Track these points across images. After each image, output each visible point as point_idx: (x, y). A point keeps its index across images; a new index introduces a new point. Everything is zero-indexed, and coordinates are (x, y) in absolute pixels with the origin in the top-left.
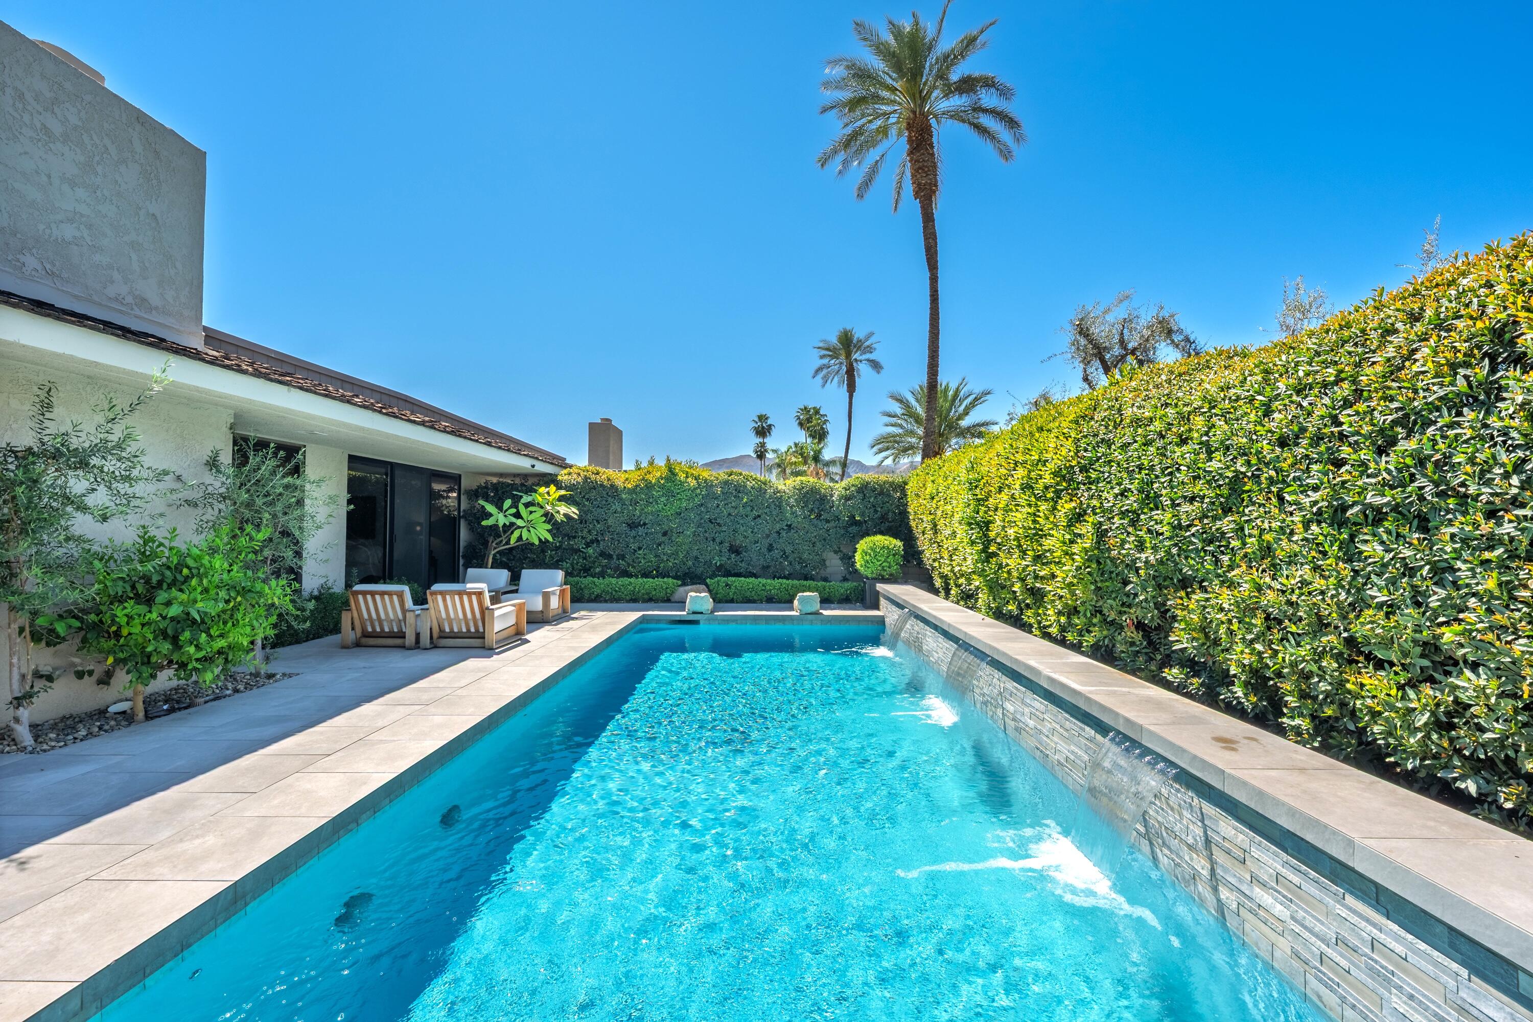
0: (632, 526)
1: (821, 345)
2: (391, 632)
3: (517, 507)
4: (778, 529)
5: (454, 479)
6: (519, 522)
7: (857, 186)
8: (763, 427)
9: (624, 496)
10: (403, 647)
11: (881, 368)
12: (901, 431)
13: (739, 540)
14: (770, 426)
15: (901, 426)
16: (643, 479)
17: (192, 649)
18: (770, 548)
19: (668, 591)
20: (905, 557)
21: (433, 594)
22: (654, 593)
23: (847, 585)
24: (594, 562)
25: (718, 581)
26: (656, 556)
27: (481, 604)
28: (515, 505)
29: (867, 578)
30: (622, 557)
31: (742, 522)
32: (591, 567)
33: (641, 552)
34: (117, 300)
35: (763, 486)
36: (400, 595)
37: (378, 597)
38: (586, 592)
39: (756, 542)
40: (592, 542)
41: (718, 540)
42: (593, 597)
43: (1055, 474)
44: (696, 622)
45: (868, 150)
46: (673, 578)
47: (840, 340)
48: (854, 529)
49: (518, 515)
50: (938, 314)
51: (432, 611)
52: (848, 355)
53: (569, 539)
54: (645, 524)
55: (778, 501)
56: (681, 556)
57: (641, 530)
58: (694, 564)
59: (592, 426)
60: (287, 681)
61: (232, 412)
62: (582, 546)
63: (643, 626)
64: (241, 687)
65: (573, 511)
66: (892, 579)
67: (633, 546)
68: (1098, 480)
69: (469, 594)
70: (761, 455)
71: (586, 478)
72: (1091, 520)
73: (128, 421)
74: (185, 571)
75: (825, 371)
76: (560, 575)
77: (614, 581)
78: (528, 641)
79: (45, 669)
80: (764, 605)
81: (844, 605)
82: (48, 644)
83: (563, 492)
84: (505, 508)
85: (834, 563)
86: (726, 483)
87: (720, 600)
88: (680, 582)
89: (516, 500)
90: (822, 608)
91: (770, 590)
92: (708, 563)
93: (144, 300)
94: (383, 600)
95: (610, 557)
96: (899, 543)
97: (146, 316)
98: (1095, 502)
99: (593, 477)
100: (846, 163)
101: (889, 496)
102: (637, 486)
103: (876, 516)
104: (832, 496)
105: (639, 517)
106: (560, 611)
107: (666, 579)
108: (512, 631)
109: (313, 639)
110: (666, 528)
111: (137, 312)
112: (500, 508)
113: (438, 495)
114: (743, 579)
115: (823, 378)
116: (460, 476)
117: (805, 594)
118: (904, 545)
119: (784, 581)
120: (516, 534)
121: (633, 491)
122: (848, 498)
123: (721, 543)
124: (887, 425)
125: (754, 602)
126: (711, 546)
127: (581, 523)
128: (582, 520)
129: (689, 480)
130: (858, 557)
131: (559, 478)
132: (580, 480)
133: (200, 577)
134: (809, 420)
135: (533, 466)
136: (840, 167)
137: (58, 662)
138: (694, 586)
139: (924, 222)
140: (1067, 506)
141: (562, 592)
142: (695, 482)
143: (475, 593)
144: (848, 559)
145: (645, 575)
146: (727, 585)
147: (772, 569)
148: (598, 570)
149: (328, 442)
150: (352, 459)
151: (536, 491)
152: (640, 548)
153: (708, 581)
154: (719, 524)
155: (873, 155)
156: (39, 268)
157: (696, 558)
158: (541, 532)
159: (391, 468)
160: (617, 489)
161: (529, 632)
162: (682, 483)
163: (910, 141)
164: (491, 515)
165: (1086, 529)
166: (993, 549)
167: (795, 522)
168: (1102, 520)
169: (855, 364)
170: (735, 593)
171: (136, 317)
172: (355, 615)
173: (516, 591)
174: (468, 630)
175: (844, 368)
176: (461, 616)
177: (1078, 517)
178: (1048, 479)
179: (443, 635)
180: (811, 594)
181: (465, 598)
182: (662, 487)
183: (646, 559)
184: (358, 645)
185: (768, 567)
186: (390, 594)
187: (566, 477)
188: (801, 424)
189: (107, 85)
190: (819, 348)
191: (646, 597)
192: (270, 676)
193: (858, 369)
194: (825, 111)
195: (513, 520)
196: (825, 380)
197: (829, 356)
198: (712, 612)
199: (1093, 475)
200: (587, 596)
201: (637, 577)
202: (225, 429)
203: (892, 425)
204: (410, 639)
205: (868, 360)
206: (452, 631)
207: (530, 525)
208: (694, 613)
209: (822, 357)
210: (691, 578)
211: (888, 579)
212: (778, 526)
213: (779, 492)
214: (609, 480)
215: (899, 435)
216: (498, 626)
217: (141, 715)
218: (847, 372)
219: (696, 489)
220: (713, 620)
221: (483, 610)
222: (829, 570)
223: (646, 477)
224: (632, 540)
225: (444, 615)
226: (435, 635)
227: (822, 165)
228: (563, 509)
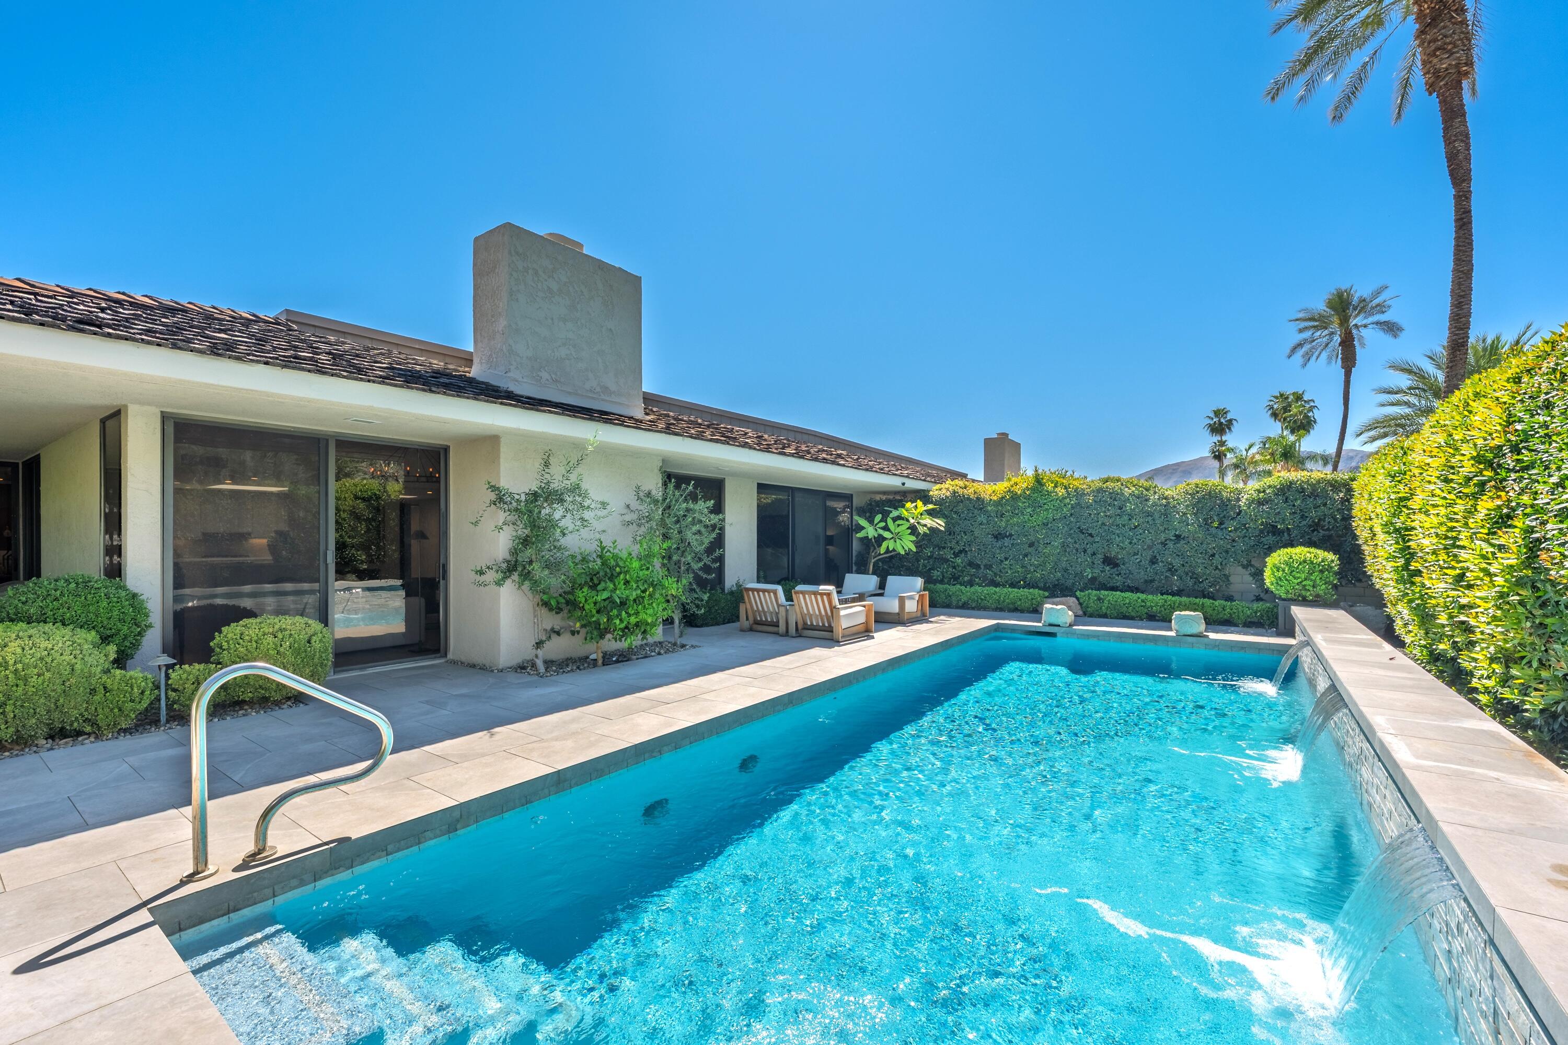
0: (998, 536)
1: (1301, 315)
2: (772, 621)
3: (886, 522)
4: (1163, 540)
5: (847, 497)
6: (886, 534)
7: (1332, 107)
8: (1221, 424)
9: (989, 508)
10: (777, 633)
11: (1400, 329)
12: (1408, 411)
13: (1114, 551)
14: (1230, 421)
15: (1407, 404)
16: (1009, 491)
17: (618, 622)
18: (1153, 561)
19: (1034, 601)
20: (1341, 574)
21: (796, 593)
22: (1019, 603)
23: (1256, 606)
24: (962, 571)
25: (1089, 594)
26: (1023, 567)
27: (830, 602)
28: (884, 520)
29: (1280, 598)
30: (988, 567)
31: (1118, 532)
32: (960, 576)
33: (1007, 562)
34: (591, 391)
35: (1145, 492)
36: (775, 592)
37: (761, 593)
38: (954, 598)
39: (1137, 554)
40: (961, 552)
41: (1089, 551)
42: (960, 603)
43: (1478, 459)
44: (1052, 635)
45: (1349, 54)
46: (1040, 589)
47: (1331, 304)
48: (1270, 539)
49: (886, 528)
50: (1471, 244)
51: (797, 607)
52: (1344, 321)
53: (939, 549)
54: (1011, 535)
55: (1167, 509)
56: (1049, 567)
57: (1007, 542)
58: (1063, 576)
59: (988, 442)
60: (693, 651)
61: (660, 458)
62: (949, 556)
63: (993, 635)
64: (662, 651)
65: (939, 523)
66: (1317, 602)
67: (1000, 557)
68: (1532, 466)
69: (822, 595)
70: (1219, 456)
71: (954, 492)
72: (1519, 524)
73: (579, 470)
74: (618, 569)
75: (1307, 347)
76: (919, 582)
77: (979, 589)
78: (873, 637)
79: (557, 628)
80: (1145, 623)
81: (1251, 630)
82: (557, 613)
83: (931, 506)
84: (876, 521)
85: (1240, 579)
86: (1100, 490)
87: (1087, 614)
88: (1047, 594)
89: (885, 515)
90: (1206, 631)
91: (1152, 607)
92: (1080, 575)
93: (607, 388)
94: (764, 596)
95: (978, 567)
96: (1330, 556)
97: (608, 398)
98: (1526, 499)
99: (961, 491)
100: (1311, 85)
101: (1326, 496)
102: (1003, 498)
103: (1304, 523)
104: (1238, 500)
105: (1005, 528)
106: (919, 614)
107: (1031, 590)
108: (862, 628)
109: (729, 622)
110: (1032, 538)
111: (603, 397)
112: (871, 521)
113: (836, 513)
114: (1118, 593)
115: (1303, 356)
116: (852, 495)
117: (1183, 613)
118: (1339, 559)
119: (1170, 597)
120: (884, 545)
121: (999, 503)
122: (1260, 503)
123: (1094, 554)
124: (1383, 405)
125: (1132, 618)
126: (1082, 558)
127: (950, 534)
128: (950, 531)
129: (1059, 489)
130: (1267, 574)
131: (931, 493)
132: (948, 494)
133: (626, 573)
134: (1286, 409)
135: (903, 484)
136: (1302, 92)
137: (563, 624)
138: (1063, 599)
139: (1445, 121)
140: (1491, 505)
141: (922, 597)
142: (1063, 491)
143: (825, 594)
144: (1258, 574)
145: (1013, 585)
146: (1099, 599)
147: (1156, 584)
148: (966, 579)
149: (742, 475)
150: (762, 488)
151: (903, 506)
152: (1006, 559)
153: (1078, 593)
154: (1091, 535)
155: (1359, 57)
156: (549, 378)
157: (1066, 570)
158: (907, 544)
159: (792, 491)
160: (983, 501)
161: (876, 631)
162: (1049, 493)
163: (1420, 17)
164: (863, 528)
165: (1512, 538)
166: (1414, 565)
167: (1185, 531)
168: (1534, 524)
169: (1354, 331)
170: (1108, 607)
171: (603, 400)
172: (748, 607)
173: (881, 595)
174: (824, 625)
175: (1337, 339)
176: (817, 612)
177: (1503, 520)
178: (1468, 468)
179: (806, 627)
180: (1192, 613)
181: (819, 597)
182: (1028, 498)
183: (1012, 570)
184: (751, 630)
185: (1152, 581)
186: (768, 591)
187: (936, 493)
188: (1275, 415)
189: (585, 251)
190: (1297, 320)
191: (1011, 606)
192: (683, 646)
193: (1361, 338)
194: (1280, 28)
195: (881, 532)
196: (1307, 358)
197: (1314, 327)
198: (1071, 625)
199: (1526, 456)
200: (954, 603)
201: (1004, 586)
202: (656, 471)
203: (1393, 404)
204: (782, 628)
205: (1377, 323)
206: (812, 624)
207: (897, 537)
208: (1051, 625)
209: (1301, 331)
210: (1058, 590)
211: (1311, 601)
212: (1163, 537)
213: (1166, 498)
214: (975, 493)
215: (1406, 417)
216: (845, 624)
217: (600, 662)
218: (1342, 343)
219: (1065, 498)
220: (1070, 633)
221: (833, 608)
222: (1232, 587)
223: (1012, 489)
224: (998, 551)
225: (805, 611)
226: (800, 627)
227: (1273, 98)
228: (928, 521)
